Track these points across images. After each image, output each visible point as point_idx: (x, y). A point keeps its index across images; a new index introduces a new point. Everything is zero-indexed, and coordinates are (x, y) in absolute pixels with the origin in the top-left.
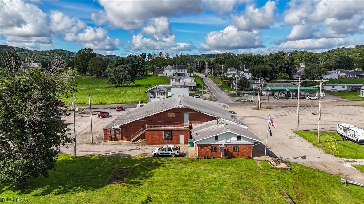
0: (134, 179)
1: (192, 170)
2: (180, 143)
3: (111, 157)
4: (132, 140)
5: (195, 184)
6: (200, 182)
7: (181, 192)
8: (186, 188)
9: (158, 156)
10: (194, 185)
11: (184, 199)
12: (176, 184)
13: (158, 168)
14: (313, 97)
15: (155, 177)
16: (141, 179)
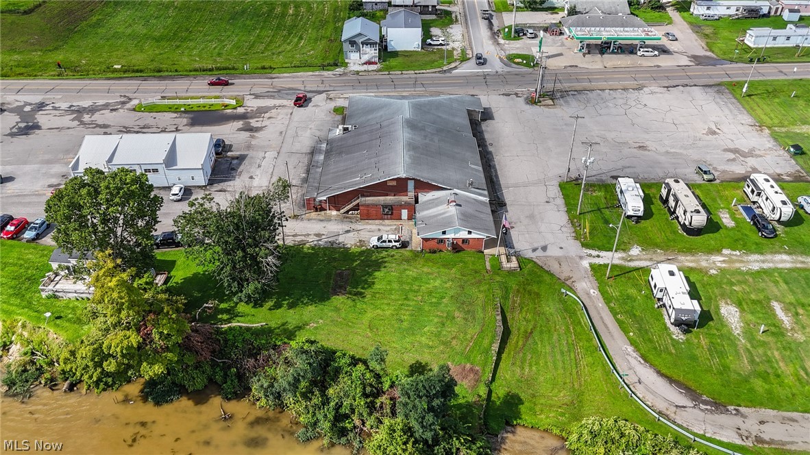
0: (357, 288)
1: (414, 275)
2: (403, 218)
3: (325, 248)
4: (342, 211)
5: (416, 296)
6: (421, 294)
7: (403, 307)
8: (407, 303)
9: (377, 247)
10: (415, 298)
11: (405, 317)
12: (397, 297)
13: (379, 271)
14: (648, 51)
15: (377, 286)
16: (363, 288)
